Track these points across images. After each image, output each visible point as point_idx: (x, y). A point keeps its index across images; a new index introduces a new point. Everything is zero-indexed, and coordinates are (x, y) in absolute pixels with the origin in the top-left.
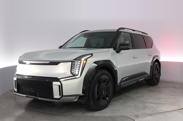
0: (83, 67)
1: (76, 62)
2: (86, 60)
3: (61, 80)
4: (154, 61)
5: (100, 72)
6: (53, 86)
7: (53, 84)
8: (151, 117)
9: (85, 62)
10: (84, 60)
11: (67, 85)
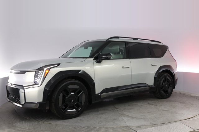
0: (45, 76)
1: (39, 71)
2: (49, 70)
3: (25, 88)
4: (160, 71)
5: (67, 82)
6: (20, 93)
7: (20, 91)
8: (153, 128)
9: (47, 71)
10: (47, 70)
11: (28, 92)
